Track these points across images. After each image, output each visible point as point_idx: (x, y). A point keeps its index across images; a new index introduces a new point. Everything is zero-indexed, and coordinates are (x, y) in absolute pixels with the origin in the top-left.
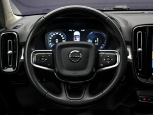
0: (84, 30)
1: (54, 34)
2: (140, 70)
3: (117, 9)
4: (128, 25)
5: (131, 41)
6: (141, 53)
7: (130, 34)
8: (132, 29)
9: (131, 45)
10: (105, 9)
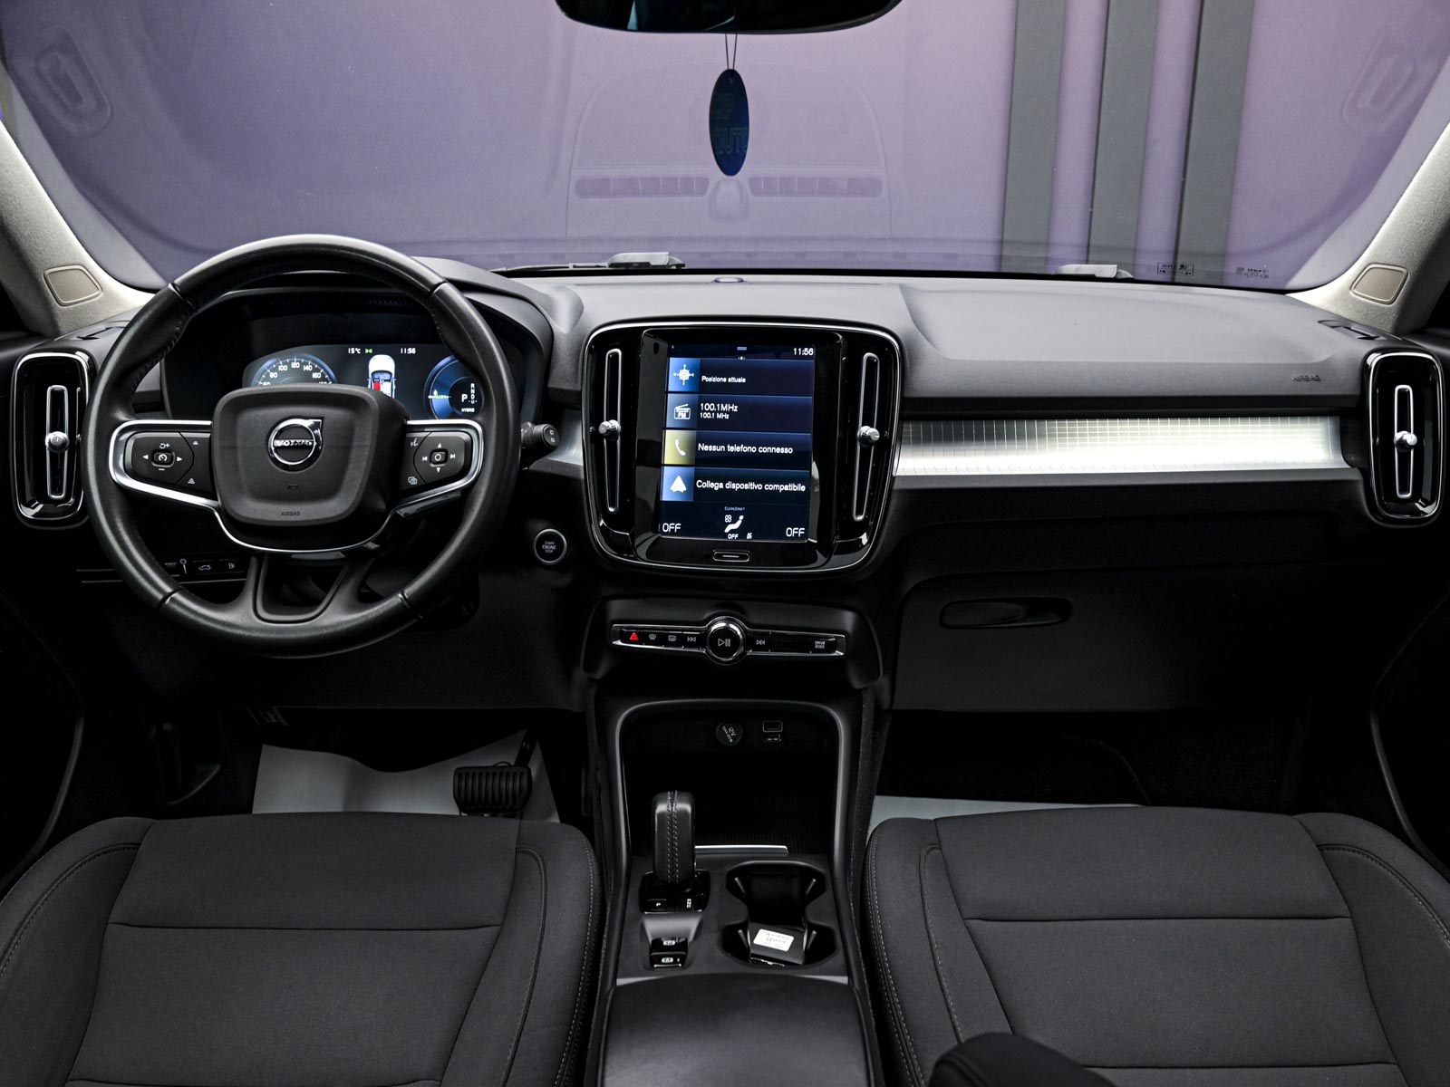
0: (412, 351)
1: (283, 368)
2: (611, 510)
3: (623, 268)
4: (579, 322)
5: (579, 389)
6: (618, 442)
7: (577, 361)
8: (585, 340)
9: (579, 406)
10: (574, 267)
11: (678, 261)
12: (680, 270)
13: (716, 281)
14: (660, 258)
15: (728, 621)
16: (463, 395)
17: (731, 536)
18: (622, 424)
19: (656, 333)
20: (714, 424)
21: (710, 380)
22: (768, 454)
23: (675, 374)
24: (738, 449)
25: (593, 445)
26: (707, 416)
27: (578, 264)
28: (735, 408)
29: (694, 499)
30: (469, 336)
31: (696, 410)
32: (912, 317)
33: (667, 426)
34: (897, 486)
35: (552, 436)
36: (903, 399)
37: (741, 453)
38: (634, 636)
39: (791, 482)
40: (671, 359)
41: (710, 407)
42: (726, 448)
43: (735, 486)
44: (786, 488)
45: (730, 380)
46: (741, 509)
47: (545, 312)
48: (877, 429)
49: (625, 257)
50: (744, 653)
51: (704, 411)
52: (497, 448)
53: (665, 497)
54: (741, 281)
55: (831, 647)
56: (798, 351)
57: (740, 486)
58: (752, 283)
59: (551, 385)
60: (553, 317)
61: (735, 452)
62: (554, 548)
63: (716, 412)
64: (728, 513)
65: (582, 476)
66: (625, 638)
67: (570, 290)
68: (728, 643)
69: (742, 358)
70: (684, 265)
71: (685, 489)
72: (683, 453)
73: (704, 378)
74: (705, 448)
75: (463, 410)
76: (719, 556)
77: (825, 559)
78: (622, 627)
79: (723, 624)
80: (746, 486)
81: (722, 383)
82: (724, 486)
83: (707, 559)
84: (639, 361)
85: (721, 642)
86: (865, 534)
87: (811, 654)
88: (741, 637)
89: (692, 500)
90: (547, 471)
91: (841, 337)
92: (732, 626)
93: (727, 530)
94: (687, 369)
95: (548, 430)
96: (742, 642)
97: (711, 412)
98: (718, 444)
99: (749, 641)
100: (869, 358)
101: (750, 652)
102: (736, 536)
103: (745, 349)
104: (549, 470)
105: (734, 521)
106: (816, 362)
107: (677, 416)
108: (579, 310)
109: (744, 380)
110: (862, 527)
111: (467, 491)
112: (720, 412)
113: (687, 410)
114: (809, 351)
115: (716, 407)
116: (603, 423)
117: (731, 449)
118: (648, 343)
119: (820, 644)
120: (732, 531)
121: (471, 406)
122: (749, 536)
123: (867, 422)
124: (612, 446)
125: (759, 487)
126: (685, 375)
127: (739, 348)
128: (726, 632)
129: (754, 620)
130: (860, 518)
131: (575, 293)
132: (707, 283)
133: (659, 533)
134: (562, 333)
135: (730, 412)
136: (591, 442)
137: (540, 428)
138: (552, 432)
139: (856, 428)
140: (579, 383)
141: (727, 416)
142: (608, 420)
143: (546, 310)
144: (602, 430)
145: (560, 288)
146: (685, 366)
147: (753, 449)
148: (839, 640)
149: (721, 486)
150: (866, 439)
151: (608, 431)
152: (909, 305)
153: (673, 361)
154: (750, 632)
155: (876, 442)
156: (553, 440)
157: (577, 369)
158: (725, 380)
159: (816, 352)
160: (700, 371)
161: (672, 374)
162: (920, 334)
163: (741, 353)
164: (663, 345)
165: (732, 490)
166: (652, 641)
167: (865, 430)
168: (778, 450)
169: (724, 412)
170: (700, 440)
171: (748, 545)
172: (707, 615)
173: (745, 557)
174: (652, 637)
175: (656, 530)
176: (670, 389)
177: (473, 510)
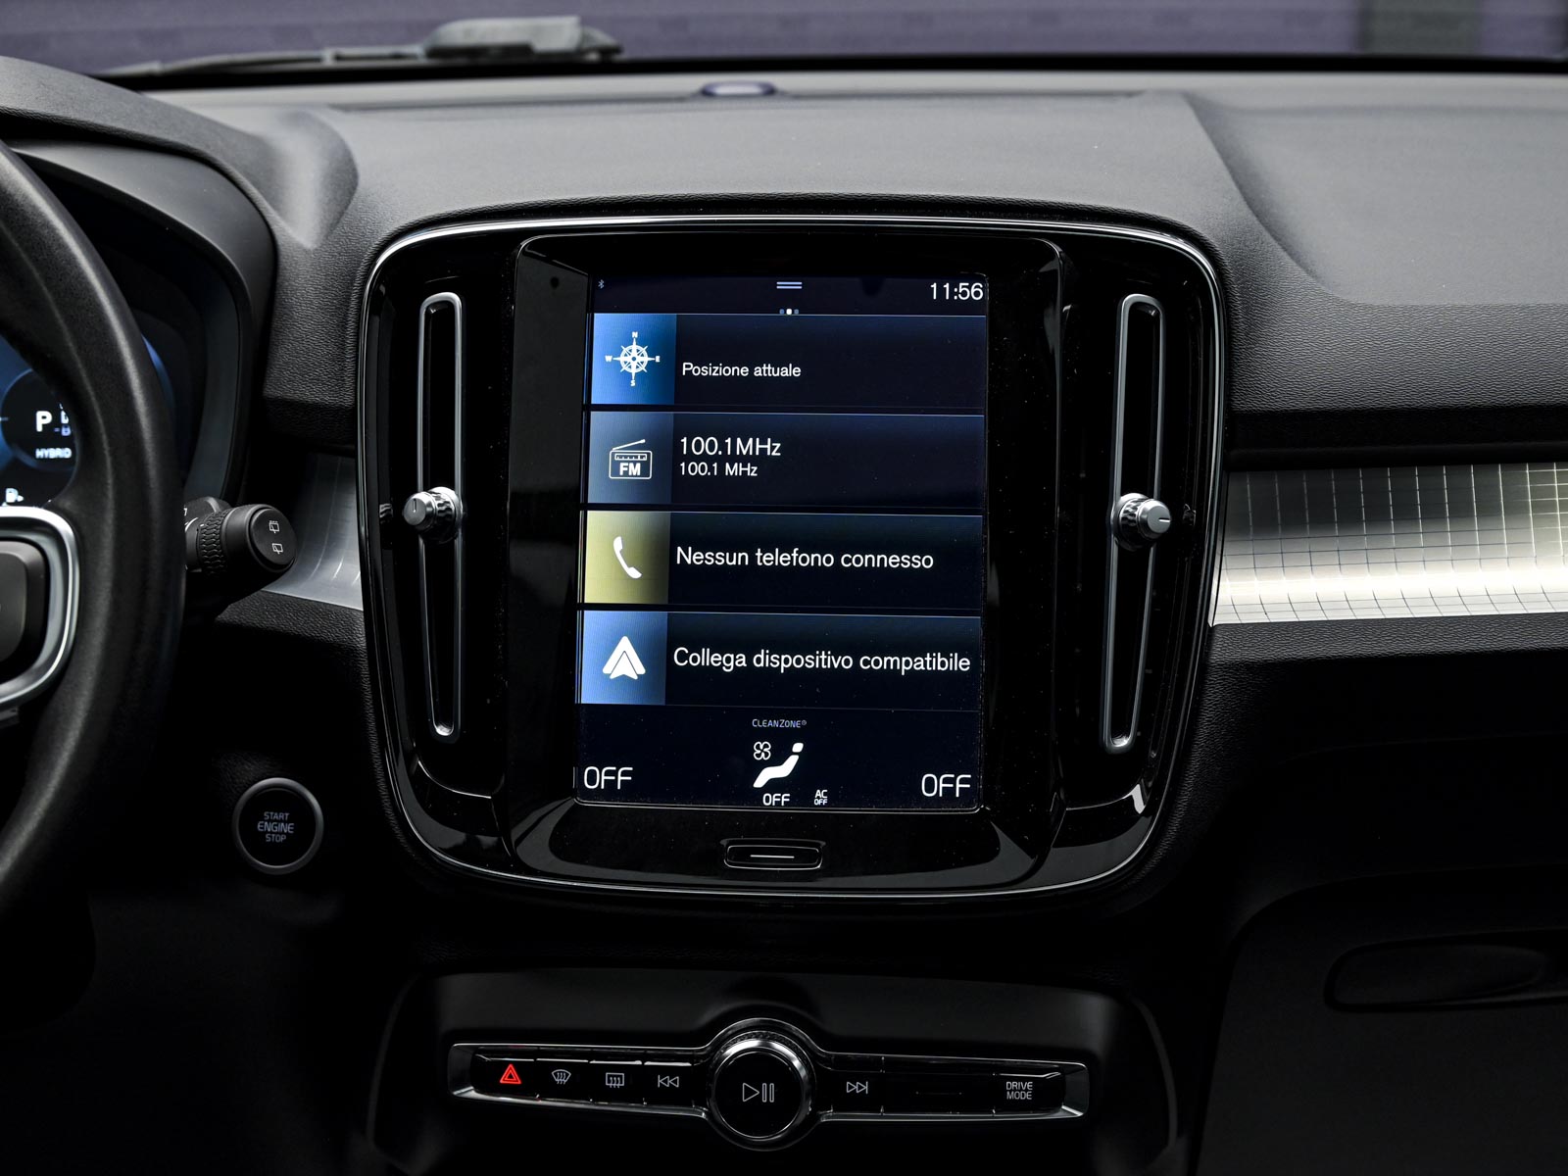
2: (442, 731)
3: (461, 61)
4: (345, 219)
5: (348, 401)
6: (458, 543)
7: (343, 325)
8: (361, 269)
9: (351, 447)
10: (338, 58)
11: (603, 38)
12: (608, 64)
13: (706, 93)
14: (559, 33)
15: (767, 1031)
16: (40, 414)
17: (771, 799)
18: (466, 497)
19: (554, 246)
20: (718, 490)
21: (705, 371)
22: (868, 571)
23: (609, 358)
24: (782, 559)
25: (389, 553)
26: (698, 469)
27: (347, 51)
28: (773, 448)
29: (668, 698)
30: (37, 275)
31: (667, 455)
32: (1240, 187)
33: (591, 500)
34: (1220, 653)
35: (277, 538)
36: (1231, 416)
37: (793, 570)
38: (510, 1076)
39: (933, 650)
40: (599, 318)
41: (705, 446)
42: (753, 558)
43: (783, 662)
44: (919, 664)
45: (758, 372)
46: (795, 724)
47: (254, 191)
48: (1160, 499)
49: (468, 32)
50: (813, 1117)
51: (690, 457)
52: (117, 587)
53: (590, 694)
54: (770, 92)
55: (1048, 1095)
56: (941, 291)
57: (792, 661)
58: (798, 96)
59: (271, 390)
60: (275, 203)
61: (777, 569)
62: (288, 828)
63: (722, 460)
64: (764, 734)
65: (361, 641)
66: (486, 1078)
67: (323, 125)
68: (768, 1093)
69: (789, 312)
70: (617, 50)
71: (642, 670)
72: (634, 573)
73: (687, 367)
74: (693, 558)
75: (40, 453)
76: (742, 856)
77: (1030, 862)
78: (477, 1050)
79: (753, 1043)
80: (810, 662)
81: (736, 378)
82: (749, 661)
83: (708, 862)
84: (512, 320)
85: (749, 1092)
86: (1138, 786)
87: (995, 1116)
88: (803, 1073)
89: (663, 703)
90: (265, 624)
91: (1057, 250)
92: (778, 1046)
93: (759, 783)
94: (640, 342)
95: (263, 521)
96: (806, 1088)
97: (710, 460)
98: (731, 548)
99: (826, 1085)
100: (1136, 307)
101: (828, 1116)
102: (785, 798)
103: (797, 285)
104: (270, 621)
105: (777, 760)
106: (992, 316)
107: (616, 472)
108: (344, 181)
109: (796, 372)
110: (1129, 767)
111: (34, 707)
112: (734, 459)
113: (644, 455)
114: (973, 291)
115: (723, 446)
116: (416, 496)
117: (765, 559)
118: (530, 274)
119: (1018, 1089)
120: (774, 785)
121: (61, 442)
122: (821, 797)
123: (1136, 482)
124: (441, 557)
125: (845, 662)
126: (635, 359)
127: (782, 285)
128: (760, 1064)
129: (837, 1024)
130: (1123, 742)
131: (335, 135)
132: (680, 99)
133: (573, 793)
134: (300, 247)
135: (760, 460)
136: (384, 546)
137: (243, 516)
138: (273, 526)
139: (1106, 500)
140: (349, 382)
141: (752, 471)
142: (427, 488)
143: (256, 184)
144: (413, 513)
145: (297, 118)
146: (635, 335)
147: (826, 560)
148: (1068, 1078)
149: (742, 660)
150: (1134, 530)
151: (430, 516)
152: (1226, 154)
153: (604, 323)
154: (827, 1060)
155: (1164, 535)
156: (277, 548)
157: (342, 347)
158: (744, 371)
159: (992, 291)
160: (673, 350)
161: (601, 358)
162: (1267, 236)
163: (789, 298)
164: (575, 280)
165: (770, 672)
166: (561, 1086)
167: (1131, 504)
168: (892, 561)
169: (745, 460)
170: (680, 536)
171: (817, 824)
172: (707, 1017)
173: (811, 858)
174: (561, 1078)
175: (564, 785)
176: (596, 398)
177: (52, 767)
